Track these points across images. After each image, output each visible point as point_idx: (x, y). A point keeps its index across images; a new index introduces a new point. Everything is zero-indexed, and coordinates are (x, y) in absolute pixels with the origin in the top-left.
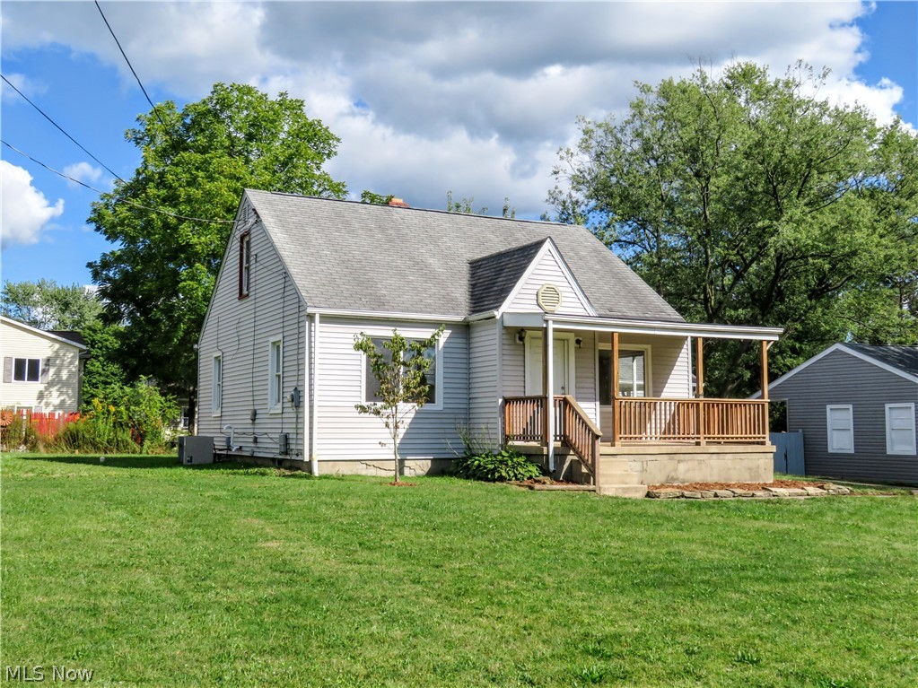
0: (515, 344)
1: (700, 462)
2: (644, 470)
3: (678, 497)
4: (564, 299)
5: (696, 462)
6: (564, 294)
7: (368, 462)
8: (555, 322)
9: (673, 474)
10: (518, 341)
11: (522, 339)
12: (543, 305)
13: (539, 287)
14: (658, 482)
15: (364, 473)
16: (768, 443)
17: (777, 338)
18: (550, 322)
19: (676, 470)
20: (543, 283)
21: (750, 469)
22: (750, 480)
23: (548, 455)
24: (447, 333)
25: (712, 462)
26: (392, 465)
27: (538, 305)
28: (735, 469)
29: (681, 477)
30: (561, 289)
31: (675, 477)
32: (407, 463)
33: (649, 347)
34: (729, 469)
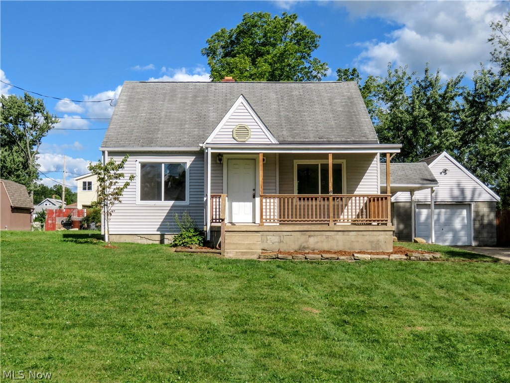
0: (216, 163)
1: (328, 237)
2: (281, 242)
3: (273, 259)
4: (252, 133)
5: (324, 237)
6: (252, 130)
7: (141, 236)
8: (212, 148)
9: (305, 245)
10: (218, 162)
11: (220, 160)
12: (237, 138)
13: (234, 127)
14: (293, 249)
15: (139, 242)
16: (389, 224)
17: (399, 151)
18: (209, 149)
19: (307, 242)
20: (237, 124)
21: (371, 242)
22: (371, 249)
23: (206, 231)
24: (192, 158)
25: (338, 237)
26: (158, 238)
27: (233, 138)
28: (358, 241)
29: (312, 246)
30: (250, 127)
31: (306, 246)
32: (166, 237)
33: (344, 161)
34: (352, 242)
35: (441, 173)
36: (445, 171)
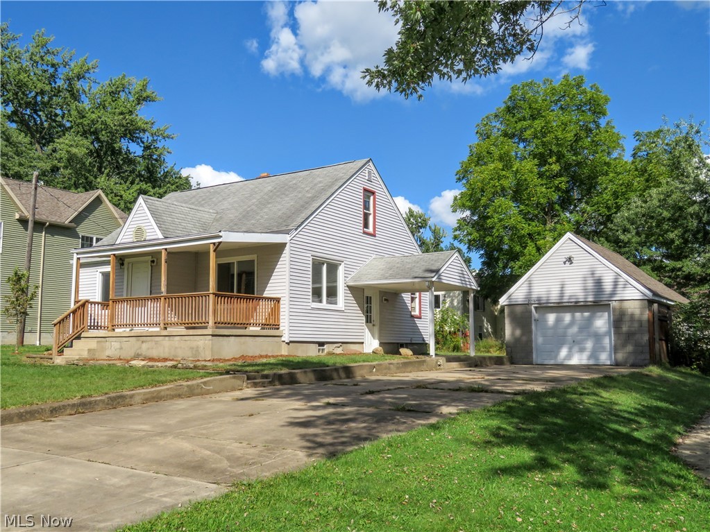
4: (147, 234)
5: (154, 343)
6: (148, 231)
9: (139, 352)
11: (122, 265)
13: (133, 229)
14: (129, 356)
19: (140, 348)
20: (135, 226)
21: (192, 349)
22: (192, 357)
25: (164, 342)
28: (181, 348)
29: (143, 353)
30: (146, 228)
33: (255, 256)
34: (176, 348)
35: (565, 263)
36: (570, 260)
